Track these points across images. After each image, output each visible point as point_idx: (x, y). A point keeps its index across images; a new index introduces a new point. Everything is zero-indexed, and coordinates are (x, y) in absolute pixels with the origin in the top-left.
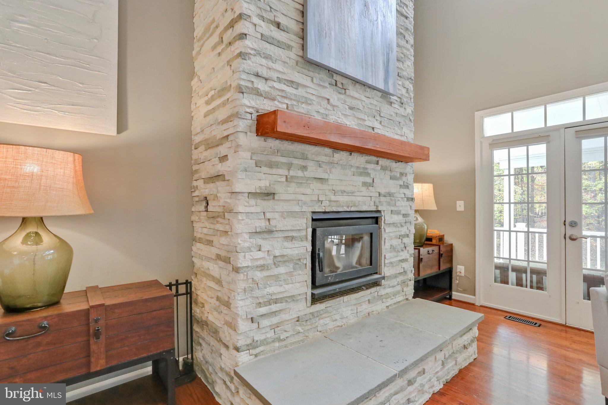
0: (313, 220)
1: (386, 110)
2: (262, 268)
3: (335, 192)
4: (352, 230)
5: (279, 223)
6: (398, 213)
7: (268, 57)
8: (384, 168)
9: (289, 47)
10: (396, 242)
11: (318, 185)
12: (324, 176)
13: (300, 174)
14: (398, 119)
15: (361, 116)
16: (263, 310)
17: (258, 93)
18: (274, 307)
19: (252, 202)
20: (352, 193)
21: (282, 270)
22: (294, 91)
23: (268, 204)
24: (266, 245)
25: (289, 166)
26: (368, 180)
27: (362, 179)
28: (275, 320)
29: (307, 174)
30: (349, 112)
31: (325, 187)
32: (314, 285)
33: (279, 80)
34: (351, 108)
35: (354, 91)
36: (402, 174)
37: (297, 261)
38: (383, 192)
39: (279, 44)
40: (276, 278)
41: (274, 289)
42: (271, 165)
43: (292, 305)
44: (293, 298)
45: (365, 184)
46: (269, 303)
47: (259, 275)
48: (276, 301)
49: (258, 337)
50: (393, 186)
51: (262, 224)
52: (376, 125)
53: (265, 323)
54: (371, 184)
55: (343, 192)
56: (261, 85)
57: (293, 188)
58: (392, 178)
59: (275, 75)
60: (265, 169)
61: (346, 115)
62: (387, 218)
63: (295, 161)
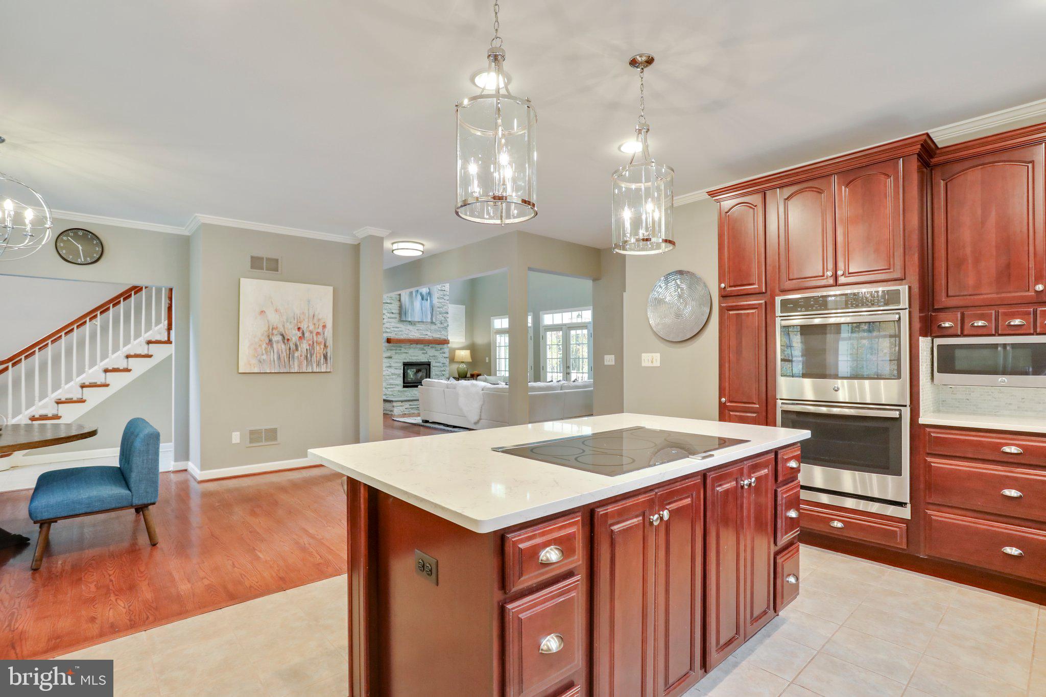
0: (403, 364)
1: (433, 327)
2: (388, 376)
3: (411, 356)
4: (418, 367)
5: (393, 365)
6: (439, 362)
7: (390, 322)
8: (431, 347)
9: (396, 318)
10: (437, 373)
11: (405, 354)
12: (407, 352)
13: (399, 351)
14: (440, 329)
15: (421, 332)
16: (389, 386)
17: (387, 332)
18: (391, 386)
19: (386, 359)
20: (418, 356)
21: (394, 377)
22: (397, 329)
23: (388, 360)
24: (389, 370)
25: (396, 350)
26: (424, 352)
27: (422, 352)
28: (392, 390)
29: (401, 351)
30: (416, 331)
31: (407, 354)
32: (404, 383)
33: (393, 327)
34: (417, 330)
35: (418, 325)
36: (441, 349)
37: (398, 375)
38: (431, 355)
39: (393, 318)
40: (392, 379)
41: (391, 381)
42: (391, 350)
43: (397, 387)
44: (397, 385)
45: (423, 353)
46: (390, 385)
47: (387, 377)
48: (392, 385)
49: (387, 393)
50: (437, 353)
51: (388, 365)
52: (429, 333)
53: (389, 389)
54: (426, 353)
55: (414, 356)
56: (388, 330)
57: (397, 355)
58: (436, 350)
59: (391, 327)
60: (389, 351)
61: (415, 333)
62: (433, 364)
63: (398, 348)
